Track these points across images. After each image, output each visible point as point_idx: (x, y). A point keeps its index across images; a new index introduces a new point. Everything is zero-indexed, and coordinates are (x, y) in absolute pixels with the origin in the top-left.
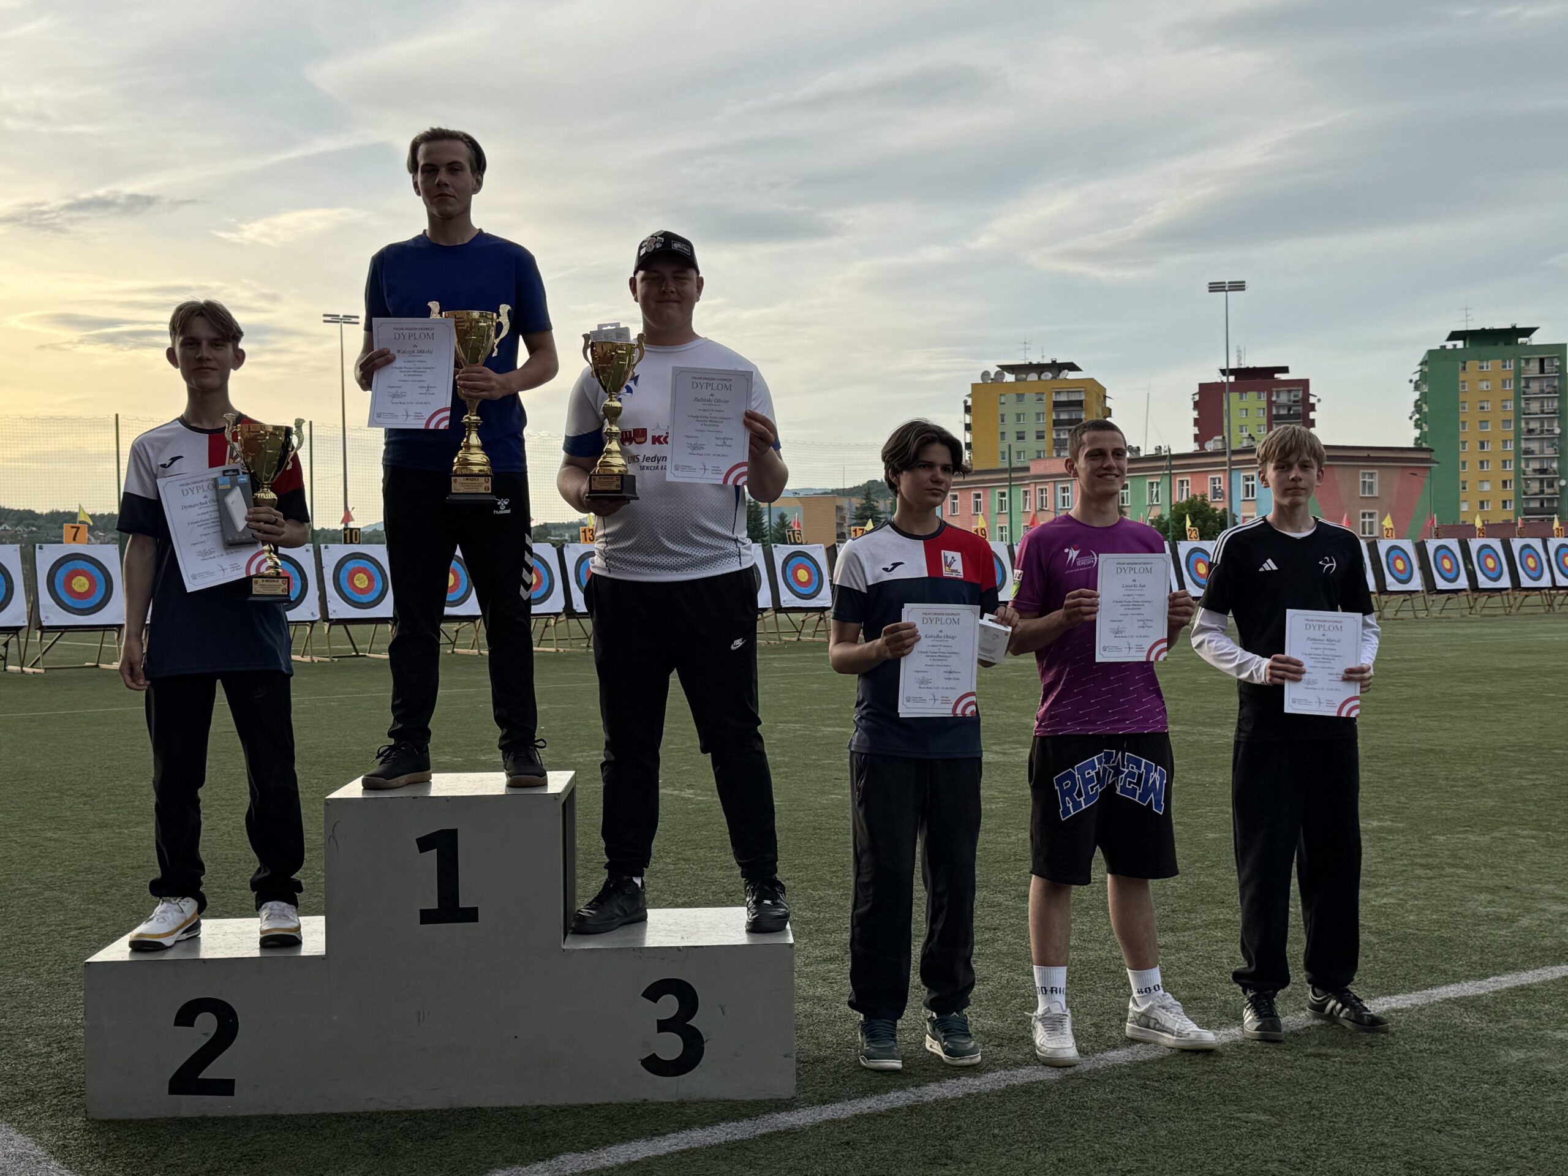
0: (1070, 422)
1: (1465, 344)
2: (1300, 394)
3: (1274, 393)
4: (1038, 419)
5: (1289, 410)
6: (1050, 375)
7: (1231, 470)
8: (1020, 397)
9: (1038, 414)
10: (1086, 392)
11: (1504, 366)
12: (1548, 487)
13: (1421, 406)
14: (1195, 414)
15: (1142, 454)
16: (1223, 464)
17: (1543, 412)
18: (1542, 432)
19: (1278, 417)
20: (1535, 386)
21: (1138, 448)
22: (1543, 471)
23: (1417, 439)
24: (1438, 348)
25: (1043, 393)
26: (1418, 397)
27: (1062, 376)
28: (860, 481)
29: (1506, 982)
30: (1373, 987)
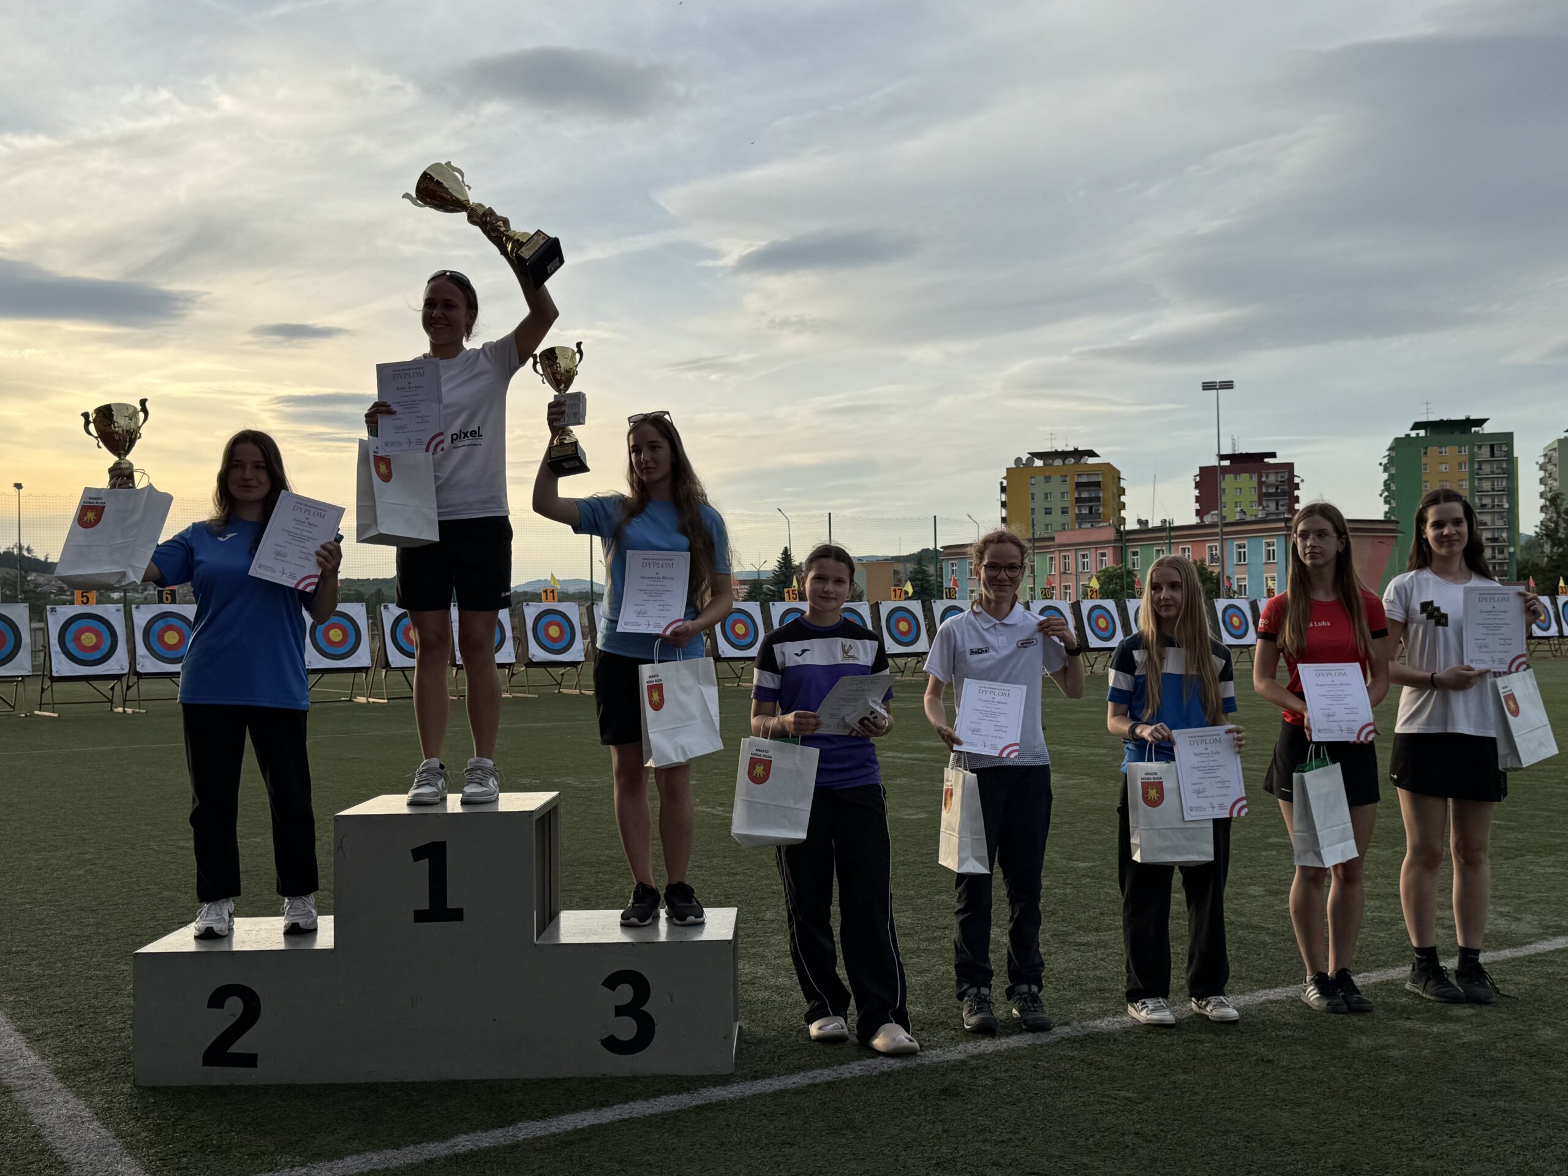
0: (1090, 500)
1: (1426, 433)
2: (1286, 476)
3: (1264, 475)
4: (1063, 497)
5: (1277, 489)
6: (1073, 461)
7: (1223, 540)
8: (1048, 479)
9: (1063, 494)
10: (1103, 475)
11: (1460, 452)
12: (1499, 553)
13: (1389, 484)
14: (1197, 493)
15: (1150, 526)
16: (1216, 534)
17: (1493, 490)
18: (1493, 507)
19: (1268, 495)
20: (1486, 468)
21: (1147, 521)
22: (1494, 540)
23: (1386, 513)
24: (1403, 436)
25: (1066, 476)
26: (1386, 478)
27: (1083, 461)
28: (915, 549)
29: (1374, 978)
30: (1256, 981)
